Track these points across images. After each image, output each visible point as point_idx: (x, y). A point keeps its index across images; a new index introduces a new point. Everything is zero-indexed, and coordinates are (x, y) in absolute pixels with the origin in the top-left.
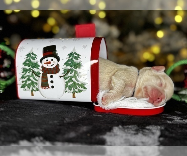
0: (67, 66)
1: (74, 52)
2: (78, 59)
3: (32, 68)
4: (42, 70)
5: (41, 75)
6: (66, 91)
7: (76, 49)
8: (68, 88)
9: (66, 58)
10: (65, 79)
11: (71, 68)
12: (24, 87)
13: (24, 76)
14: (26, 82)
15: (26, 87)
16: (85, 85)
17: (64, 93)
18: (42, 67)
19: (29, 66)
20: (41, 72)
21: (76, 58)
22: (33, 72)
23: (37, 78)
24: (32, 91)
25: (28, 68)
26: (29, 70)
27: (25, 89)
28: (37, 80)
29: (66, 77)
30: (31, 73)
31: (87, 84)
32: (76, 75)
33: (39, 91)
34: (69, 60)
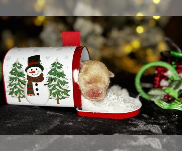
0: (50, 75)
1: (57, 62)
2: (60, 69)
3: (18, 77)
4: (27, 79)
5: (26, 84)
6: (51, 98)
7: (58, 59)
8: (52, 95)
9: (50, 68)
10: (49, 87)
11: (54, 77)
12: (12, 94)
13: (12, 84)
14: (13, 89)
15: (14, 94)
16: (68, 92)
17: (48, 99)
18: (28, 76)
19: (15, 75)
20: (27, 81)
22: (19, 80)
23: (23, 86)
24: (19, 97)
25: (15, 77)
27: (12, 96)
28: (23, 88)
29: (50, 85)
30: (17, 81)
31: (69, 91)
32: (59, 83)
33: (25, 98)
34: (52, 69)
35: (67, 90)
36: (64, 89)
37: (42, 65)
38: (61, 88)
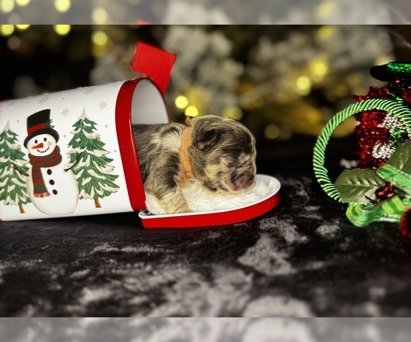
0: (74, 147)
1: (83, 119)
2: (92, 132)
3: (12, 159)
4: (31, 162)
5: (30, 172)
6: (82, 198)
7: (87, 111)
8: (83, 191)
9: (71, 133)
10: (75, 173)
11: (83, 150)
12: (5, 199)
13: (2, 176)
14: (6, 187)
15: (9, 198)
16: (114, 180)
17: (77, 201)
18: (30, 156)
19: (6, 157)
20: (30, 166)
21: (89, 130)
22: (16, 167)
23: (24, 178)
24: (20, 203)
25: (5, 161)
26: (8, 164)
27: (6, 202)
28: (24, 183)
29: (75, 169)
30: (12, 169)
31: (117, 177)
32: (94, 162)
33: (32, 203)
34: (76, 135)
35: (112, 176)
36: (105, 175)
37: (54, 129)
38: (99, 173)
